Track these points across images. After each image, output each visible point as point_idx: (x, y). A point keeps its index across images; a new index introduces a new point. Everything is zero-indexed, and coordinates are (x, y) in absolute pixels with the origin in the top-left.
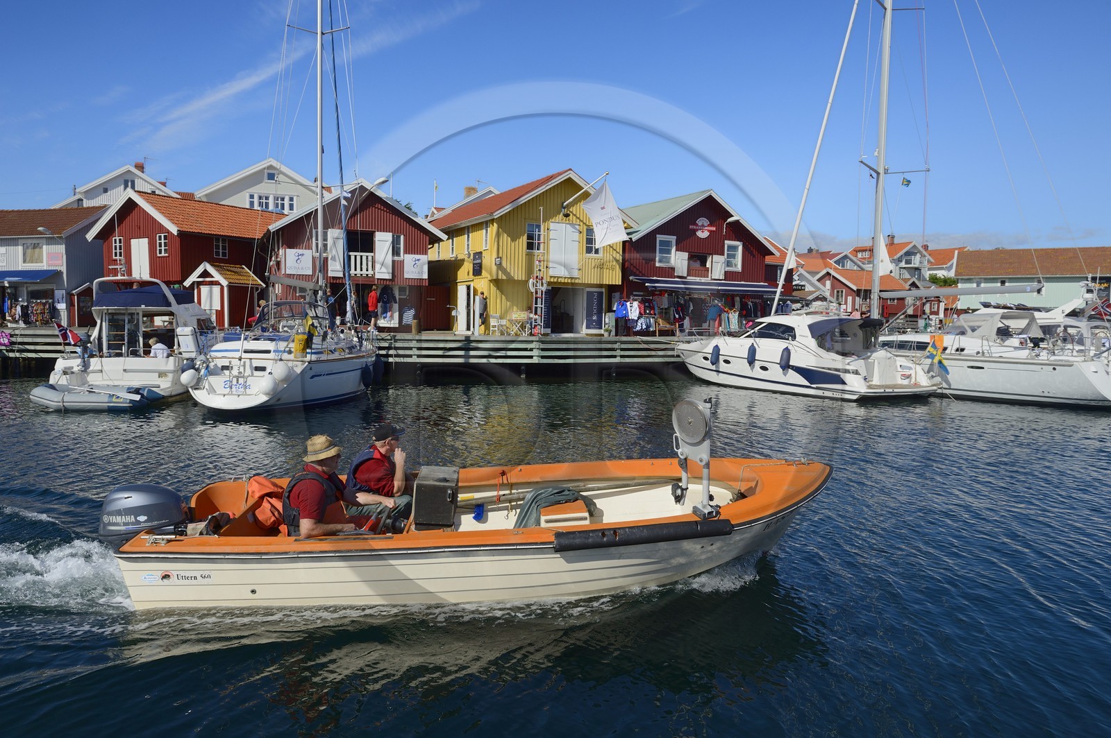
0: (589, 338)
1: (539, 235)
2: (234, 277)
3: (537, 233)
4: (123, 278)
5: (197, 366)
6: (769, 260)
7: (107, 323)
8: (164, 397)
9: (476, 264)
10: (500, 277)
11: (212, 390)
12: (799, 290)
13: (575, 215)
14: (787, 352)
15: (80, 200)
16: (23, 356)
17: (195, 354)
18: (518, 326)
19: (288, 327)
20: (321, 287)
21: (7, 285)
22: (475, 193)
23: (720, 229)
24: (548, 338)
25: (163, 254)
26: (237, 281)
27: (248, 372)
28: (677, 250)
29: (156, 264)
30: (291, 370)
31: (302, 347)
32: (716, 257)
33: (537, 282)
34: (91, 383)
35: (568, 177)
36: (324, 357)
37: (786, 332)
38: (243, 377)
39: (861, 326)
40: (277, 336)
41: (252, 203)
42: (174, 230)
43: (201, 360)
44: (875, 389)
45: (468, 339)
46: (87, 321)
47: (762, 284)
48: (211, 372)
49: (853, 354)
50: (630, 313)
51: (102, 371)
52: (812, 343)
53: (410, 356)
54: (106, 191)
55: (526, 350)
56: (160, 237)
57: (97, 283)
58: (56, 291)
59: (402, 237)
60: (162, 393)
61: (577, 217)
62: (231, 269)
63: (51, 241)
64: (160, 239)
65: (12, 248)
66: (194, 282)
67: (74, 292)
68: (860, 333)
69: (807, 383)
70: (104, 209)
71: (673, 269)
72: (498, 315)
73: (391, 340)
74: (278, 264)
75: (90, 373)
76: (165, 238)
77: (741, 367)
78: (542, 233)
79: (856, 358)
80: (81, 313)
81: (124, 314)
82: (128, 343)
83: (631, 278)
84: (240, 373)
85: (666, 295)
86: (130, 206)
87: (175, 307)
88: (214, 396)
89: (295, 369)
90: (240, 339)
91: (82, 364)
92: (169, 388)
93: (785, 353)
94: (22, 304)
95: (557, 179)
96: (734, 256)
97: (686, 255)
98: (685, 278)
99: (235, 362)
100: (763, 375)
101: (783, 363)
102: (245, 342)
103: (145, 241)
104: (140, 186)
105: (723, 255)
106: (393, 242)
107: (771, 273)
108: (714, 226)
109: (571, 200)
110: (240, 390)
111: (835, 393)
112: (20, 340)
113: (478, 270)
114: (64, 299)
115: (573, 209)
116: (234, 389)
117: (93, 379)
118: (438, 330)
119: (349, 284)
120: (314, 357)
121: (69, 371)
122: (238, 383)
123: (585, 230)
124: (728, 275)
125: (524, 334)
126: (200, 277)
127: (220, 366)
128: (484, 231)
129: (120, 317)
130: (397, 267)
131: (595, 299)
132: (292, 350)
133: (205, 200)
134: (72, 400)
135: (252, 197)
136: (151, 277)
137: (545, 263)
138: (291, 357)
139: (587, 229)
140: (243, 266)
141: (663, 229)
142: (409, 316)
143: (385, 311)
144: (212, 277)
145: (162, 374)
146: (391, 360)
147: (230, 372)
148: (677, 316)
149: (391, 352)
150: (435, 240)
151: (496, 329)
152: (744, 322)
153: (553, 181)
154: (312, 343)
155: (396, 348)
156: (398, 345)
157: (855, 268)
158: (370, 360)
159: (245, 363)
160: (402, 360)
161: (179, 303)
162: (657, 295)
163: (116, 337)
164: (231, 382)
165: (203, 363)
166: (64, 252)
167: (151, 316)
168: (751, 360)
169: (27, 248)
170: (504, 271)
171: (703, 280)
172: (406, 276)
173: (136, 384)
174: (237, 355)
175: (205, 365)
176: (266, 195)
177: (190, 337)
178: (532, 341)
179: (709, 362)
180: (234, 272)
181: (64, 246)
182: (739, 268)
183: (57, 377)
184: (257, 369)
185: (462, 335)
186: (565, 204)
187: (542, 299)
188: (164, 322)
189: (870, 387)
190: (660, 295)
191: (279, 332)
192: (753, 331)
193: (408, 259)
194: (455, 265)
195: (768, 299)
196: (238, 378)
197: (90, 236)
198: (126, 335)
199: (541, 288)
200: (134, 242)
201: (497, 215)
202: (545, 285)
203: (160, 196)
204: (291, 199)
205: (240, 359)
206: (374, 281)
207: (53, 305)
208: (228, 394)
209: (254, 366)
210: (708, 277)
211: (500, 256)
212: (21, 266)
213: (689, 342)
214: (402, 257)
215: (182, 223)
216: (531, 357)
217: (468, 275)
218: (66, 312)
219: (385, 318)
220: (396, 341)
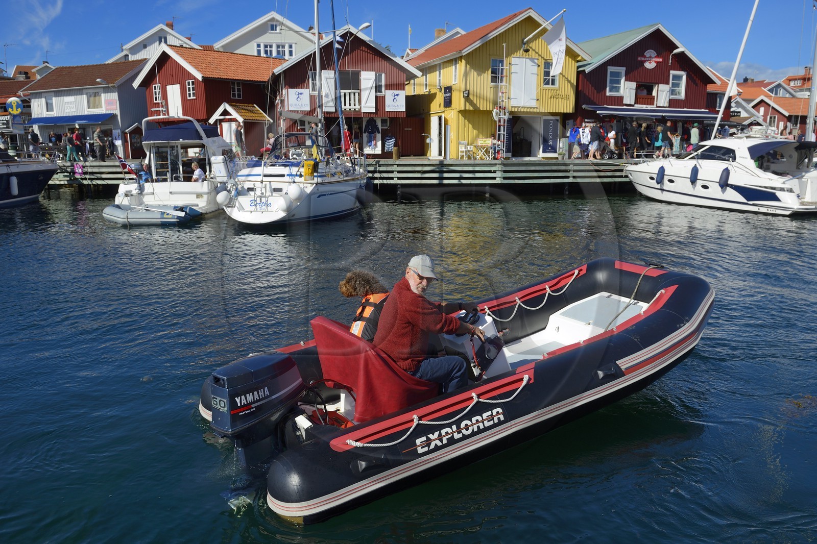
0: (546, 161)
1: (502, 69)
2: (248, 114)
3: (501, 67)
4: (164, 117)
5: (228, 189)
6: (710, 88)
7: (155, 154)
8: (202, 214)
9: (447, 97)
10: (467, 108)
11: (241, 208)
12: (735, 116)
13: (534, 50)
14: (726, 172)
15: (126, 56)
16: (94, 183)
17: (226, 178)
18: (483, 151)
19: (296, 154)
20: (320, 120)
21: (77, 127)
22: (444, 34)
23: (666, 60)
24: (509, 162)
25: (192, 97)
26: (250, 118)
27: (268, 193)
28: (626, 80)
29: (187, 105)
30: (302, 191)
31: (310, 171)
32: (662, 87)
33: (500, 111)
34: (146, 203)
35: (528, 15)
36: (327, 180)
37: (728, 154)
38: (265, 197)
39: (797, 148)
40: (289, 162)
41: (259, 51)
42: (199, 76)
43: (232, 183)
44: (807, 205)
45: (441, 164)
46: (138, 153)
47: (703, 110)
48: (239, 193)
49: (788, 174)
50: (582, 139)
51: (153, 193)
52: (752, 164)
53: (392, 178)
54: (145, 47)
55: (490, 172)
56: (189, 83)
57: (145, 121)
58: (113, 130)
59: (383, 75)
60: (200, 211)
61: (536, 52)
62: (245, 108)
63: (107, 90)
64: (189, 85)
65: (79, 97)
66: (217, 120)
67: (127, 131)
68: (795, 155)
69: (744, 200)
70: (144, 61)
71: (621, 98)
72: (465, 142)
73: (376, 165)
74: (282, 102)
75: (145, 195)
76: (193, 83)
77: (684, 185)
78: (505, 67)
79: (791, 177)
80: (133, 148)
81: (167, 147)
82: (171, 170)
83: (584, 106)
84: (262, 193)
85: (615, 122)
86: (164, 57)
87: (206, 140)
88: (244, 212)
89: (305, 189)
90: (260, 165)
91: (139, 188)
92: (204, 207)
93: (725, 173)
94: (89, 141)
95: (518, 18)
96: (678, 85)
97: (633, 85)
98: (633, 106)
99: (258, 185)
100: (704, 193)
101: (722, 183)
102: (265, 167)
103: (178, 86)
104: (171, 40)
105: (668, 83)
106: (376, 80)
107: (712, 101)
108: (660, 58)
109: (531, 36)
110: (263, 207)
111: (769, 209)
112: (90, 170)
113: (448, 103)
114: (120, 137)
115: (533, 45)
116: (258, 207)
117: (148, 200)
118: (414, 156)
119: (342, 117)
120: (320, 180)
121: (129, 194)
122: (261, 201)
123: (543, 63)
124: (673, 103)
125: (488, 158)
126: (221, 115)
127: (246, 187)
128: (454, 67)
129: (164, 150)
130: (380, 102)
131: (551, 126)
132: (303, 174)
133: (221, 50)
134: (134, 217)
135: (259, 46)
136: (184, 115)
137: (507, 94)
138: (302, 179)
139: (545, 63)
140: (255, 105)
141: (614, 61)
142: (390, 144)
143: (370, 141)
144: (231, 115)
145: (199, 196)
146: (376, 182)
147: (255, 193)
148: (625, 141)
149: (377, 175)
150: (411, 77)
151: (464, 154)
152: (685, 146)
153: (515, 20)
154: (318, 168)
155: (381, 172)
156: (382, 169)
157: (788, 95)
158: (362, 182)
159: (266, 185)
160: (385, 182)
161: (208, 136)
162: (607, 121)
163: (162, 166)
164: (256, 201)
165: (233, 185)
166: (117, 99)
167: (185, 148)
168: (694, 179)
169: (90, 96)
170: (471, 103)
171: (649, 107)
172: (387, 109)
173: (180, 203)
174: (259, 178)
175: (234, 187)
176: (270, 44)
177: (222, 164)
178: (496, 164)
179: (654, 181)
180: (247, 110)
181: (117, 93)
182: (682, 96)
183: (121, 199)
184: (276, 190)
185: (435, 160)
186: (525, 40)
187: (504, 127)
188: (196, 153)
189: (802, 204)
190: (610, 122)
191: (289, 159)
192: (696, 153)
193: (389, 94)
194: (429, 98)
195: (708, 125)
196: (261, 197)
197: (136, 84)
198: (169, 164)
199: (503, 117)
200: (169, 88)
201: (465, 52)
202: (507, 114)
203: (187, 48)
204: (291, 47)
205: (262, 182)
206: (361, 114)
207: (112, 142)
208: (254, 211)
209: (273, 188)
210: (653, 104)
211: (468, 89)
212: (87, 111)
213: (636, 164)
214: (383, 93)
215: (205, 70)
216: (494, 178)
217: (440, 107)
218: (122, 148)
219: (370, 146)
220: (380, 166)
